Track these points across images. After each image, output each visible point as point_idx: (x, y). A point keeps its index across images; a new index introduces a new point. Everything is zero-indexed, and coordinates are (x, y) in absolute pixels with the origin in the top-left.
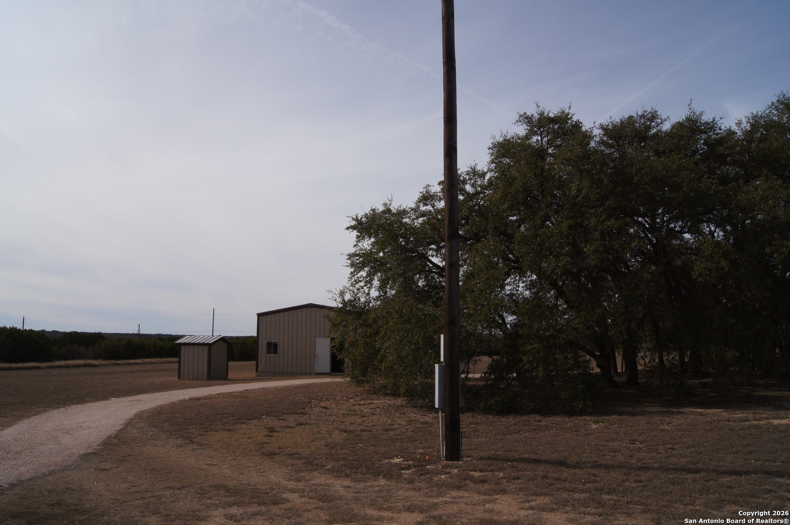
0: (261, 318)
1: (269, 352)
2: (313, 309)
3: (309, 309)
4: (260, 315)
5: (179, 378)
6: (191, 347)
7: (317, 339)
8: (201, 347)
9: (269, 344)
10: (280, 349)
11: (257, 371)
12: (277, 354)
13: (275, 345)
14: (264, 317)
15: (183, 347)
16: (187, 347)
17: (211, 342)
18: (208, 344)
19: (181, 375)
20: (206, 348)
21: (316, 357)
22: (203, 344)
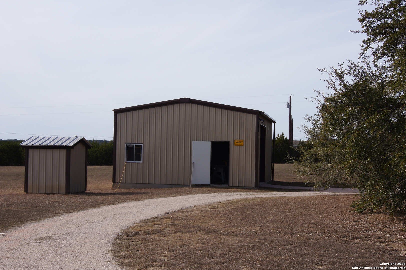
0: (119, 115)
1: (130, 158)
2: (189, 106)
3: (183, 106)
4: (117, 112)
5: (26, 191)
6: (43, 152)
7: (194, 143)
8: (56, 152)
9: (130, 149)
10: (144, 154)
11: (114, 181)
12: (140, 160)
13: (139, 148)
14: (124, 115)
15: (31, 152)
16: (36, 151)
17: (71, 145)
18: (67, 148)
19: (29, 188)
20: (64, 153)
21: (193, 165)
22: (60, 148)
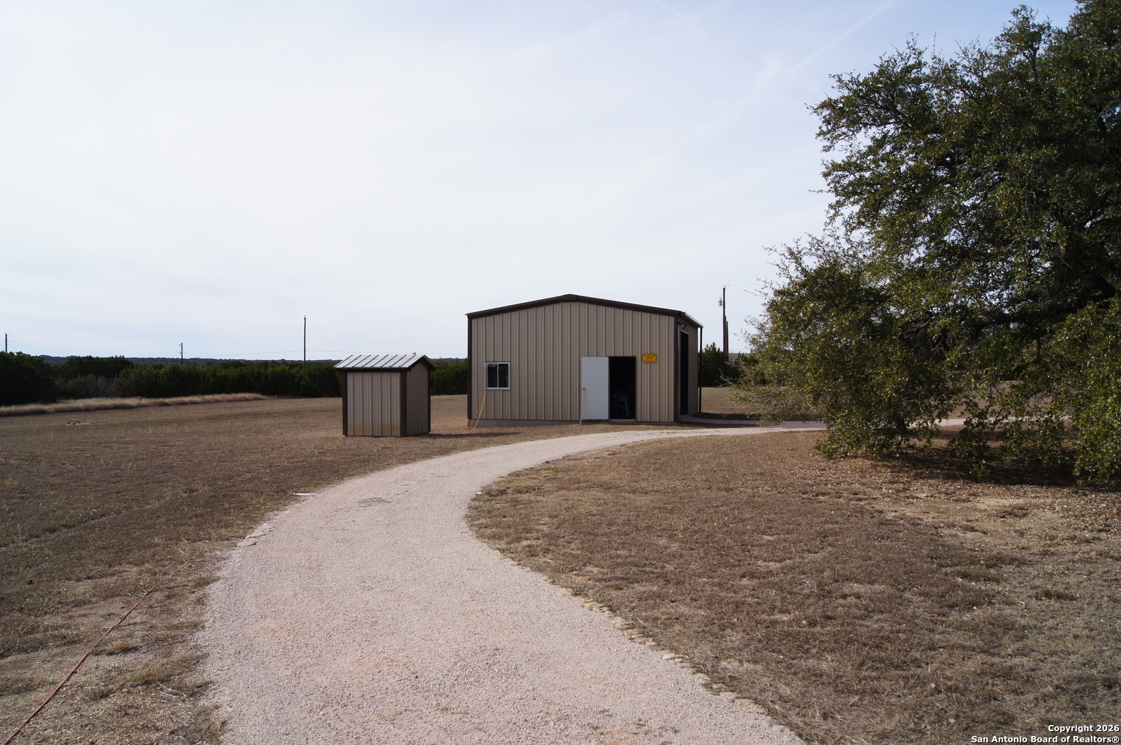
0: (474, 322)
1: (491, 383)
2: (575, 305)
3: (566, 306)
4: (472, 317)
5: (345, 433)
6: (367, 376)
7: (584, 359)
8: (386, 376)
9: (491, 370)
10: (513, 376)
11: (470, 417)
12: (506, 386)
13: (504, 368)
14: (482, 321)
15: (350, 377)
16: (358, 376)
17: (407, 366)
18: (401, 370)
19: (349, 428)
20: (396, 378)
21: (583, 391)
22: (391, 370)
